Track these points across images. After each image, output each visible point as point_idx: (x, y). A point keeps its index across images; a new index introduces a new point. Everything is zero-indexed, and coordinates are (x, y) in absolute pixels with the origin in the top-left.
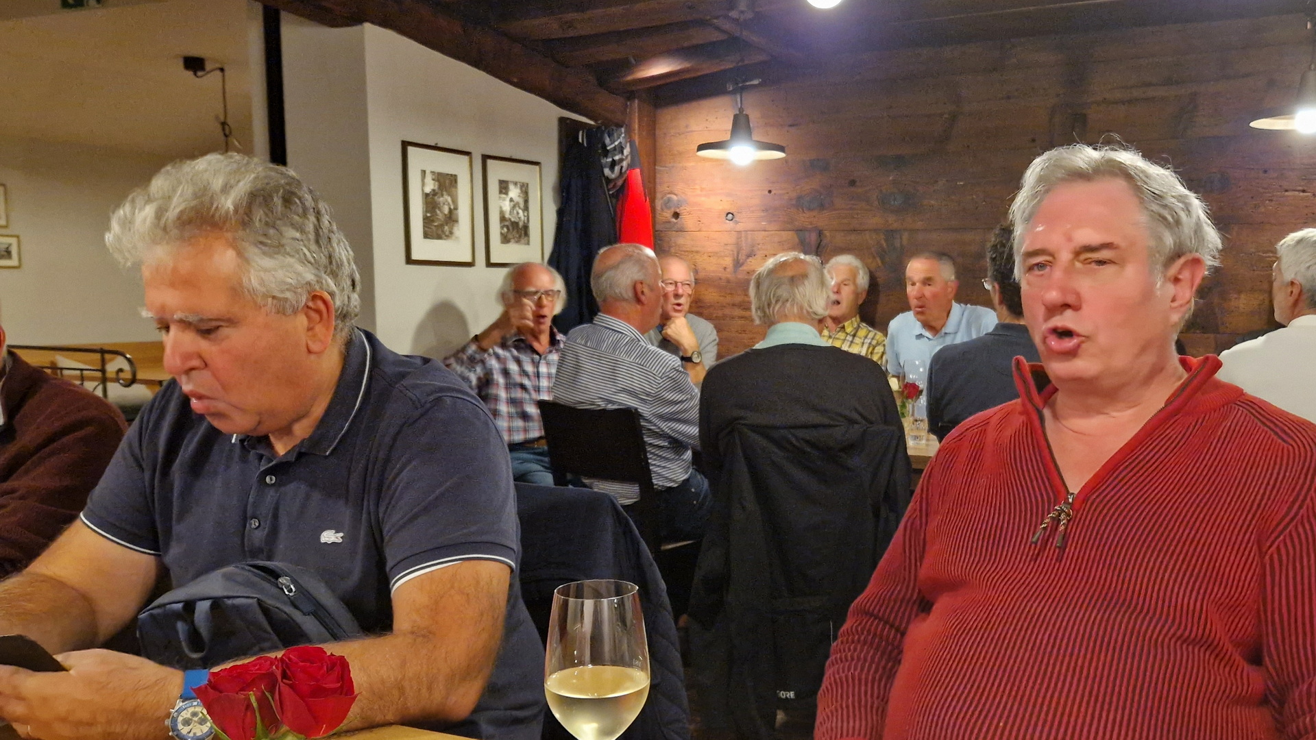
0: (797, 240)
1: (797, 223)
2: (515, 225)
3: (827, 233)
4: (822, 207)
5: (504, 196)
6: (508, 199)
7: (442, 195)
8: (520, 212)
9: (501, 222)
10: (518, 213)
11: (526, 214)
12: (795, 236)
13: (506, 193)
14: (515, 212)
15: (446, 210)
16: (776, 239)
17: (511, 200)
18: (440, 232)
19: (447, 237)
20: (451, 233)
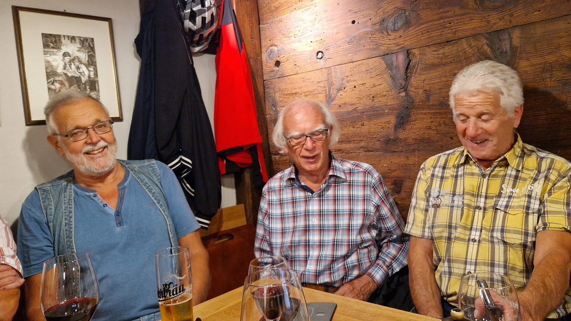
0: (384, 65)
1: (382, 48)
2: (75, 80)
3: (416, 52)
4: (407, 24)
10: (78, 68)
12: (383, 62)
14: (73, 66)
16: (364, 68)
17: (66, 55)
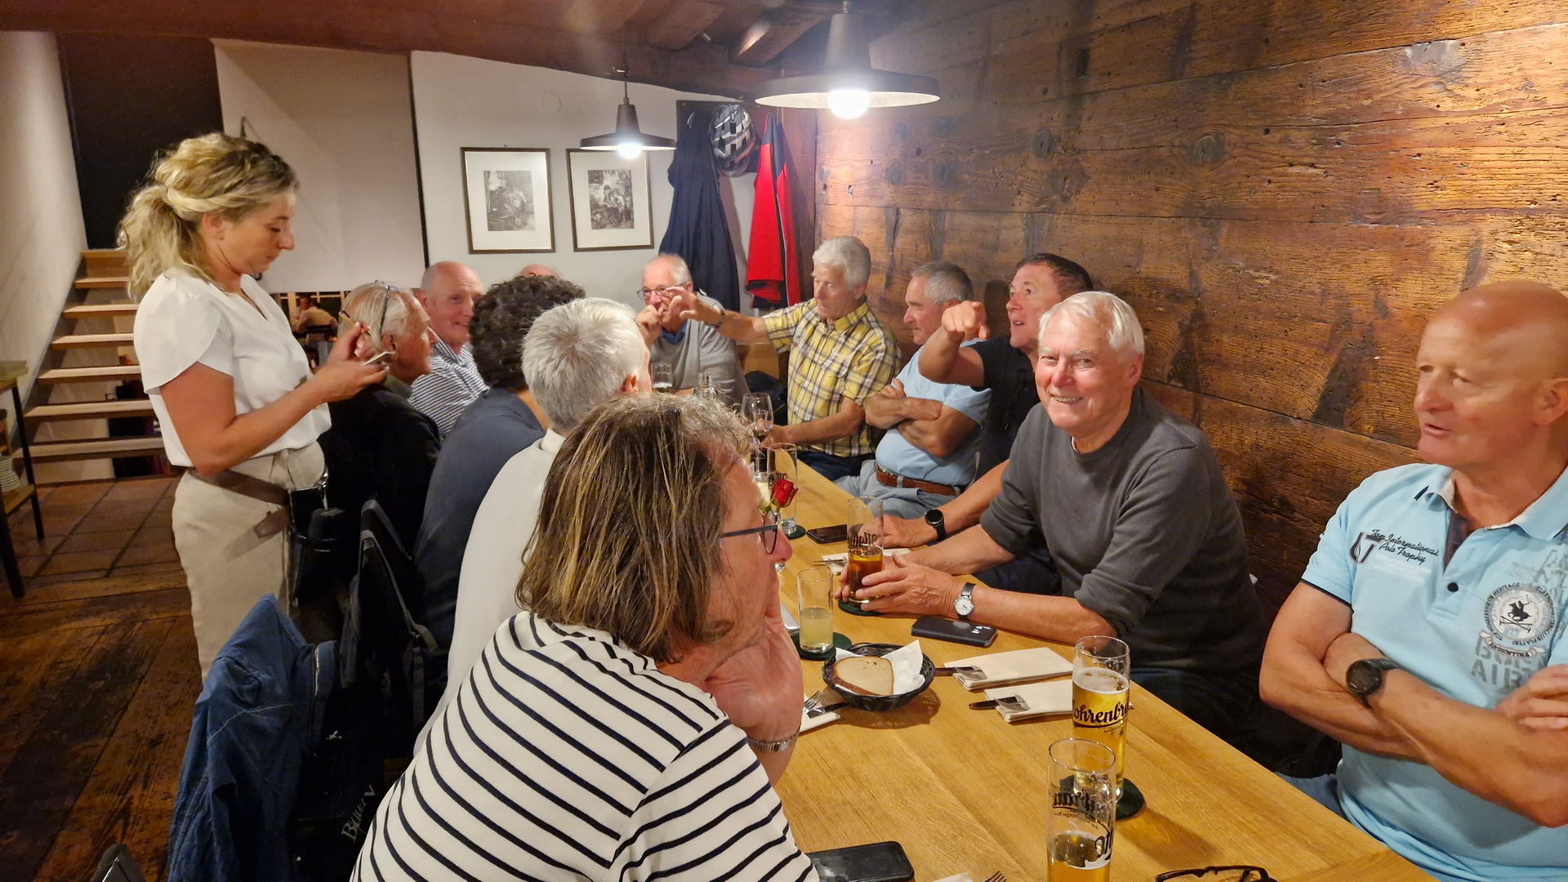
2: (613, 211)
4: (899, 180)
5: (595, 185)
6: (602, 187)
7: (512, 191)
8: (620, 198)
9: (592, 210)
10: (616, 200)
11: (628, 200)
12: (884, 213)
13: (601, 182)
14: (612, 198)
15: (517, 204)
16: (874, 216)
17: (607, 188)
18: (510, 224)
19: (519, 228)
20: (525, 224)
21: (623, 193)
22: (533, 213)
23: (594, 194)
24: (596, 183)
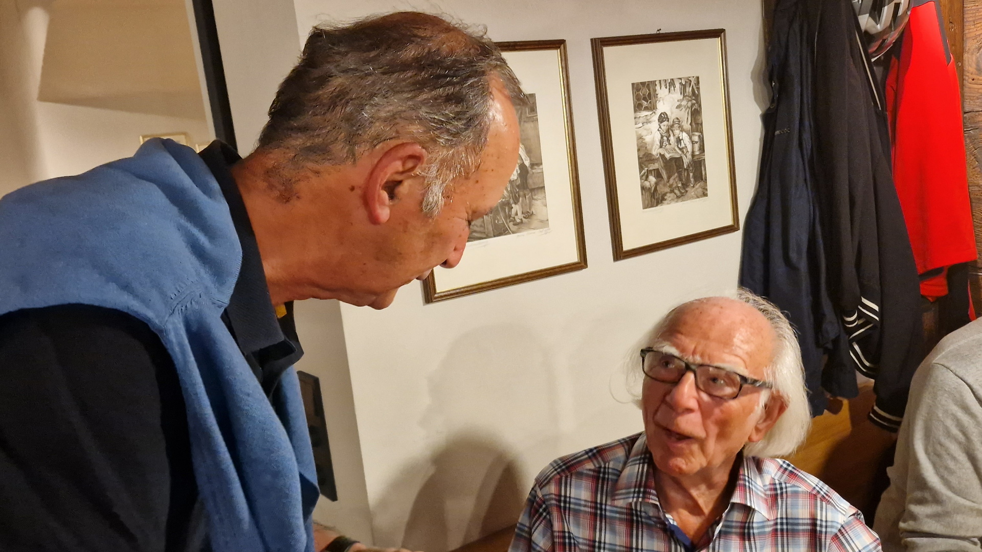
2: (674, 164)
5: (644, 113)
6: (656, 118)
8: (684, 136)
9: (641, 168)
10: (679, 141)
11: (696, 139)
13: (652, 108)
14: (672, 139)
17: (663, 118)
18: (501, 219)
19: (520, 225)
20: (528, 215)
21: (687, 126)
22: (543, 188)
23: (643, 132)
24: (646, 109)
